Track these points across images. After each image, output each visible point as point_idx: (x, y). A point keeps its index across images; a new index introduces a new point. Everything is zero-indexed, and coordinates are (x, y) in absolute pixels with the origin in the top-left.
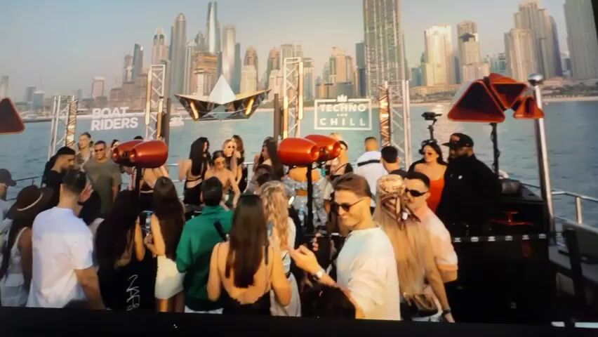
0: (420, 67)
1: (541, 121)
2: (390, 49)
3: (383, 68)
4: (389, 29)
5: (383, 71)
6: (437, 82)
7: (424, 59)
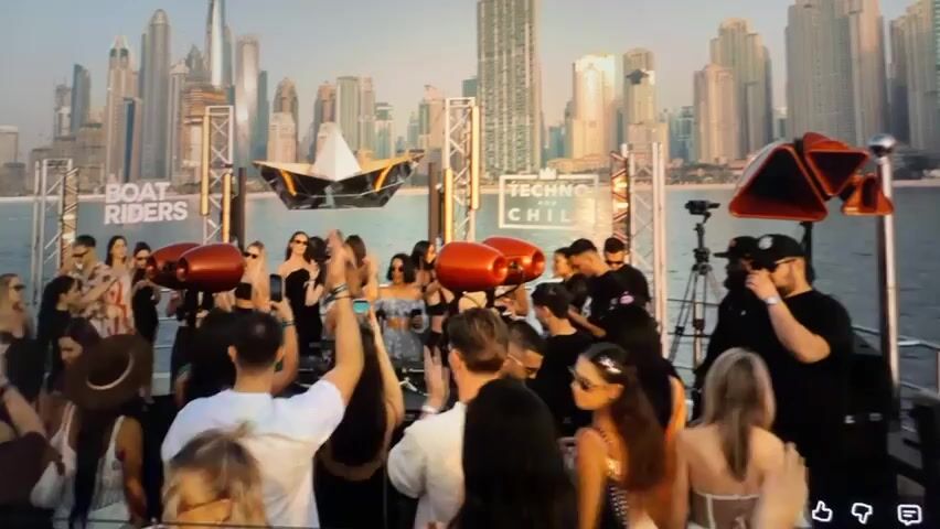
0: (562, 126)
1: (888, 219)
2: (519, 91)
3: (505, 125)
4: (518, 56)
5: (505, 130)
6: (588, 151)
7: (570, 112)
